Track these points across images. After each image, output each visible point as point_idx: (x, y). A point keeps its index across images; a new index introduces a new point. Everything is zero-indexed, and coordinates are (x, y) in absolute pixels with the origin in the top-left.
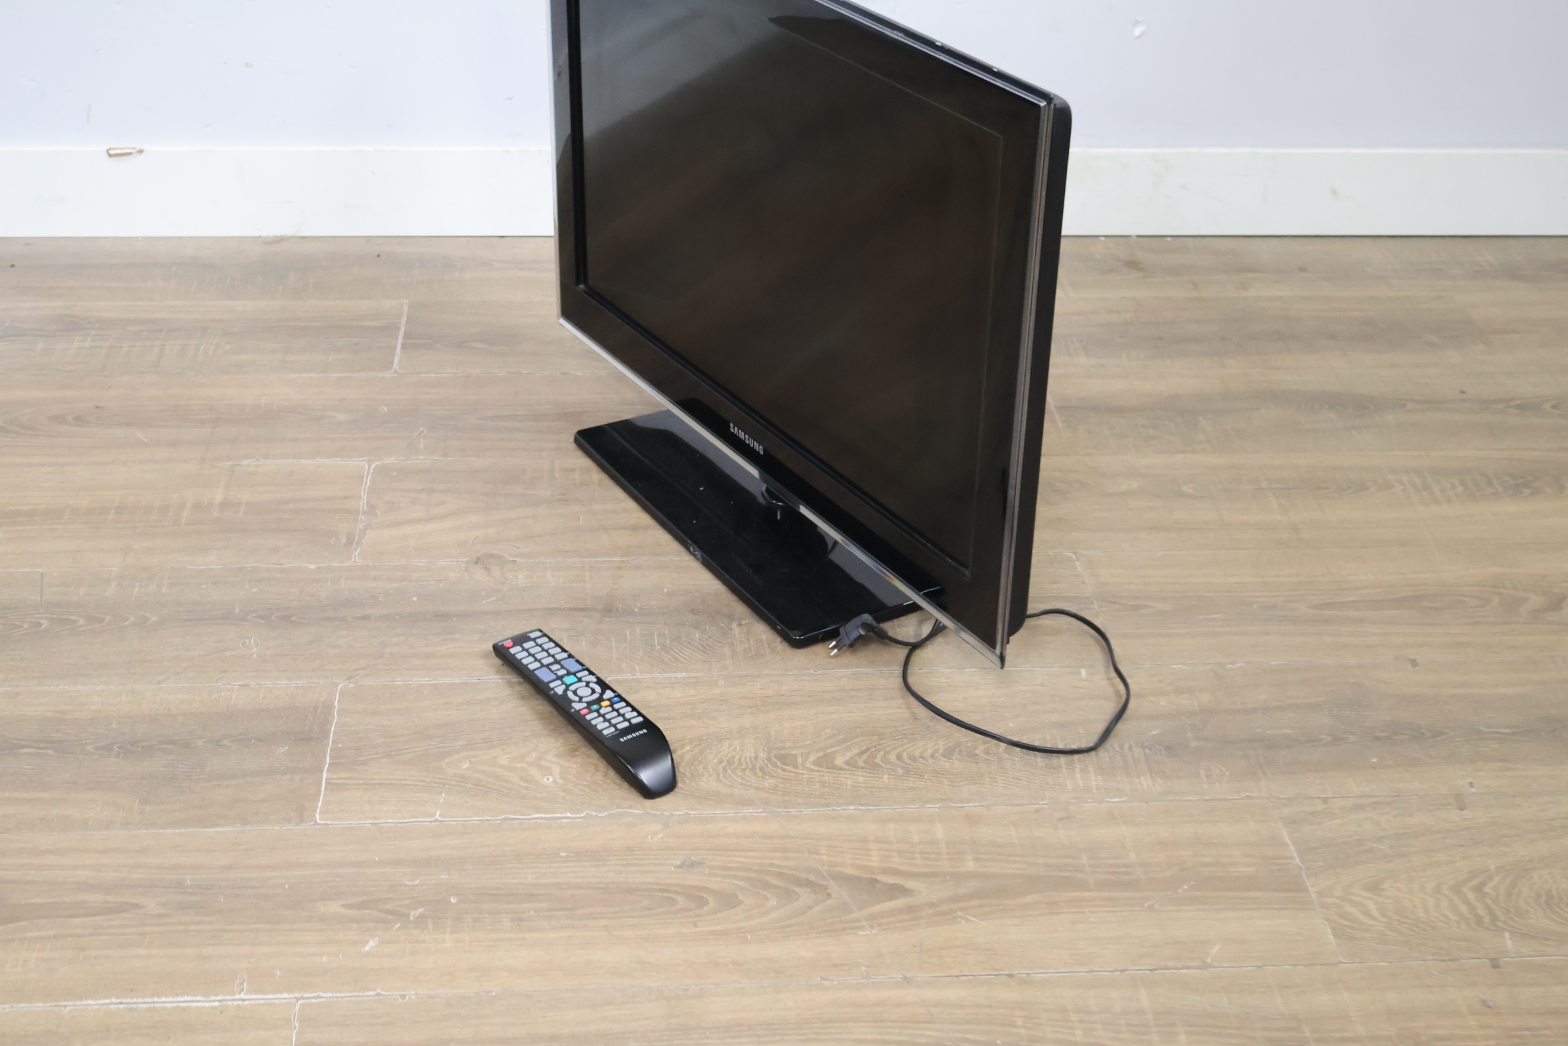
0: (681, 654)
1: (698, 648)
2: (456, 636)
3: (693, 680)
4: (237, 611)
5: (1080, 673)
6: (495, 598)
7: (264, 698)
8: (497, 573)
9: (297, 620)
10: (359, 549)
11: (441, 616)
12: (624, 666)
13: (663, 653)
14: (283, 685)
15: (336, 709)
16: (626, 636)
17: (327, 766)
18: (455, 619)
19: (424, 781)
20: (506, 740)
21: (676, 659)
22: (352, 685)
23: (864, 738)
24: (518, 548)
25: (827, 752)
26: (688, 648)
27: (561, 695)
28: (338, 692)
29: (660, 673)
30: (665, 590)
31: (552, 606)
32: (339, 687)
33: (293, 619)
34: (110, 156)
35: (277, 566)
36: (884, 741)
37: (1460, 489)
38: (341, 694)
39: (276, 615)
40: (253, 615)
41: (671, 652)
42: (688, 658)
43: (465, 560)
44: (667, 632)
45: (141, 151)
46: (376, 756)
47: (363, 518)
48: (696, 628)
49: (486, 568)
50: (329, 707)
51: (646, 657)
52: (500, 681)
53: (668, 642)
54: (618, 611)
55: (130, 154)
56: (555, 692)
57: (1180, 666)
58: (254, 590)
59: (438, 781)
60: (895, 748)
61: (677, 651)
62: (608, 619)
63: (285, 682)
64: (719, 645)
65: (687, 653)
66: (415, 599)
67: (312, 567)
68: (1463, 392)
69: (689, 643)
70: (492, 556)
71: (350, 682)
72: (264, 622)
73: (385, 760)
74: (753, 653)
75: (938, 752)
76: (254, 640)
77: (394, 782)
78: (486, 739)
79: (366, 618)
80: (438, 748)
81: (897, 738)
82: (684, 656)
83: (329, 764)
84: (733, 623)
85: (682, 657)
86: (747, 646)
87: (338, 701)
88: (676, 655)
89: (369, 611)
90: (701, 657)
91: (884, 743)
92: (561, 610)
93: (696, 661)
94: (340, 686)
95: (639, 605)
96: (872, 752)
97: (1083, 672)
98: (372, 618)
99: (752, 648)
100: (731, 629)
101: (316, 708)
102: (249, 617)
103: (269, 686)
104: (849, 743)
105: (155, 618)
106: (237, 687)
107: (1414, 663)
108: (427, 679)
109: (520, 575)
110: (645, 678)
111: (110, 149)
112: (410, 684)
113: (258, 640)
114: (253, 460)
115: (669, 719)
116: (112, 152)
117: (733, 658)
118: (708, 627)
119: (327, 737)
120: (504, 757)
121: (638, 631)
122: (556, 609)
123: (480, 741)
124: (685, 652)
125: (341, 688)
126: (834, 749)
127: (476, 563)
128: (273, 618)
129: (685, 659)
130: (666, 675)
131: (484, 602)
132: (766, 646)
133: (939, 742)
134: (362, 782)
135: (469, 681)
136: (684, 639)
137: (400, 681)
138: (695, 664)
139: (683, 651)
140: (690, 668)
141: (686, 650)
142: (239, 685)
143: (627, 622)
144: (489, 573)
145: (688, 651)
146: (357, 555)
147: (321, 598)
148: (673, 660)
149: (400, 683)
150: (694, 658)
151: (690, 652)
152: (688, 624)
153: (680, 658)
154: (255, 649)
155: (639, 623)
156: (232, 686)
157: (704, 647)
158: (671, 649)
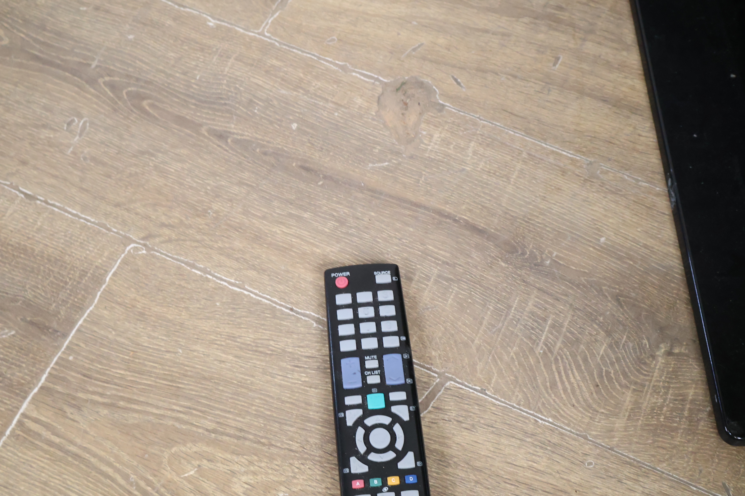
0: (564, 378)
1: (592, 375)
2: (306, 215)
3: (555, 439)
4: (94, 64)
6: (387, 164)
7: (39, 230)
8: (412, 118)
9: (147, 108)
10: (277, 14)
11: (309, 170)
12: (480, 366)
13: (542, 364)
14: (71, 215)
15: (104, 287)
16: (509, 307)
17: (36, 390)
18: (320, 183)
19: (126, 477)
20: (264, 444)
21: (554, 385)
22: (145, 252)
24: (459, 84)
26: (578, 367)
27: (350, 427)
28: (123, 256)
29: (519, 402)
30: (603, 240)
31: (448, 209)
32: (128, 248)
33: (145, 103)
35: (176, 7)
38: (125, 262)
39: (130, 89)
40: (107, 79)
41: (554, 367)
42: (569, 391)
43: (385, 81)
44: (566, 324)
46: (100, 399)
48: (609, 333)
49: (404, 104)
50: (98, 280)
51: (516, 363)
52: (315, 325)
53: (559, 344)
54: (523, 254)
56: (345, 417)
58: (131, 37)
59: (142, 484)
61: (562, 368)
62: (503, 264)
63: (75, 211)
64: (624, 381)
65: (572, 380)
66: (294, 126)
67: (212, 23)
69: (585, 360)
70: (421, 85)
71: (144, 245)
72: (111, 95)
73: (105, 412)
74: (662, 419)
76: (85, 123)
77: (93, 460)
78: (241, 430)
79: (222, 136)
80: (177, 419)
82: (567, 383)
83: (42, 388)
84: (662, 346)
85: (562, 382)
86: (660, 401)
87: (114, 274)
88: (556, 374)
89: (232, 127)
90: (587, 395)
92: (455, 221)
93: (578, 401)
94: (132, 245)
95: (555, 253)
98: (229, 141)
99: (665, 409)
100: (653, 357)
101: (84, 273)
102: (101, 81)
103: (56, 209)
106: (22, 196)
108: (233, 280)
109: (436, 135)
110: (494, 405)
112: (208, 280)
113: (88, 124)
117: (629, 416)
118: (625, 337)
119: (65, 336)
120: (244, 478)
121: (530, 306)
122: (448, 216)
123: (232, 432)
124: (571, 376)
125: (129, 252)
127: (397, 90)
128: (124, 92)
129: (565, 390)
130: (526, 412)
131: (371, 165)
134: (57, 440)
136: (582, 347)
138: (574, 406)
139: (570, 372)
140: (563, 410)
141: (575, 370)
142: (25, 194)
143: (524, 281)
144: (403, 114)
145: (577, 374)
146: (270, 21)
147: (193, 81)
148: (548, 384)
149: (199, 273)
150: (578, 392)
151: (578, 378)
152: (601, 319)
153: (559, 384)
154: (77, 137)
155: (539, 289)
156: (17, 192)
157: (601, 376)
158: (556, 360)
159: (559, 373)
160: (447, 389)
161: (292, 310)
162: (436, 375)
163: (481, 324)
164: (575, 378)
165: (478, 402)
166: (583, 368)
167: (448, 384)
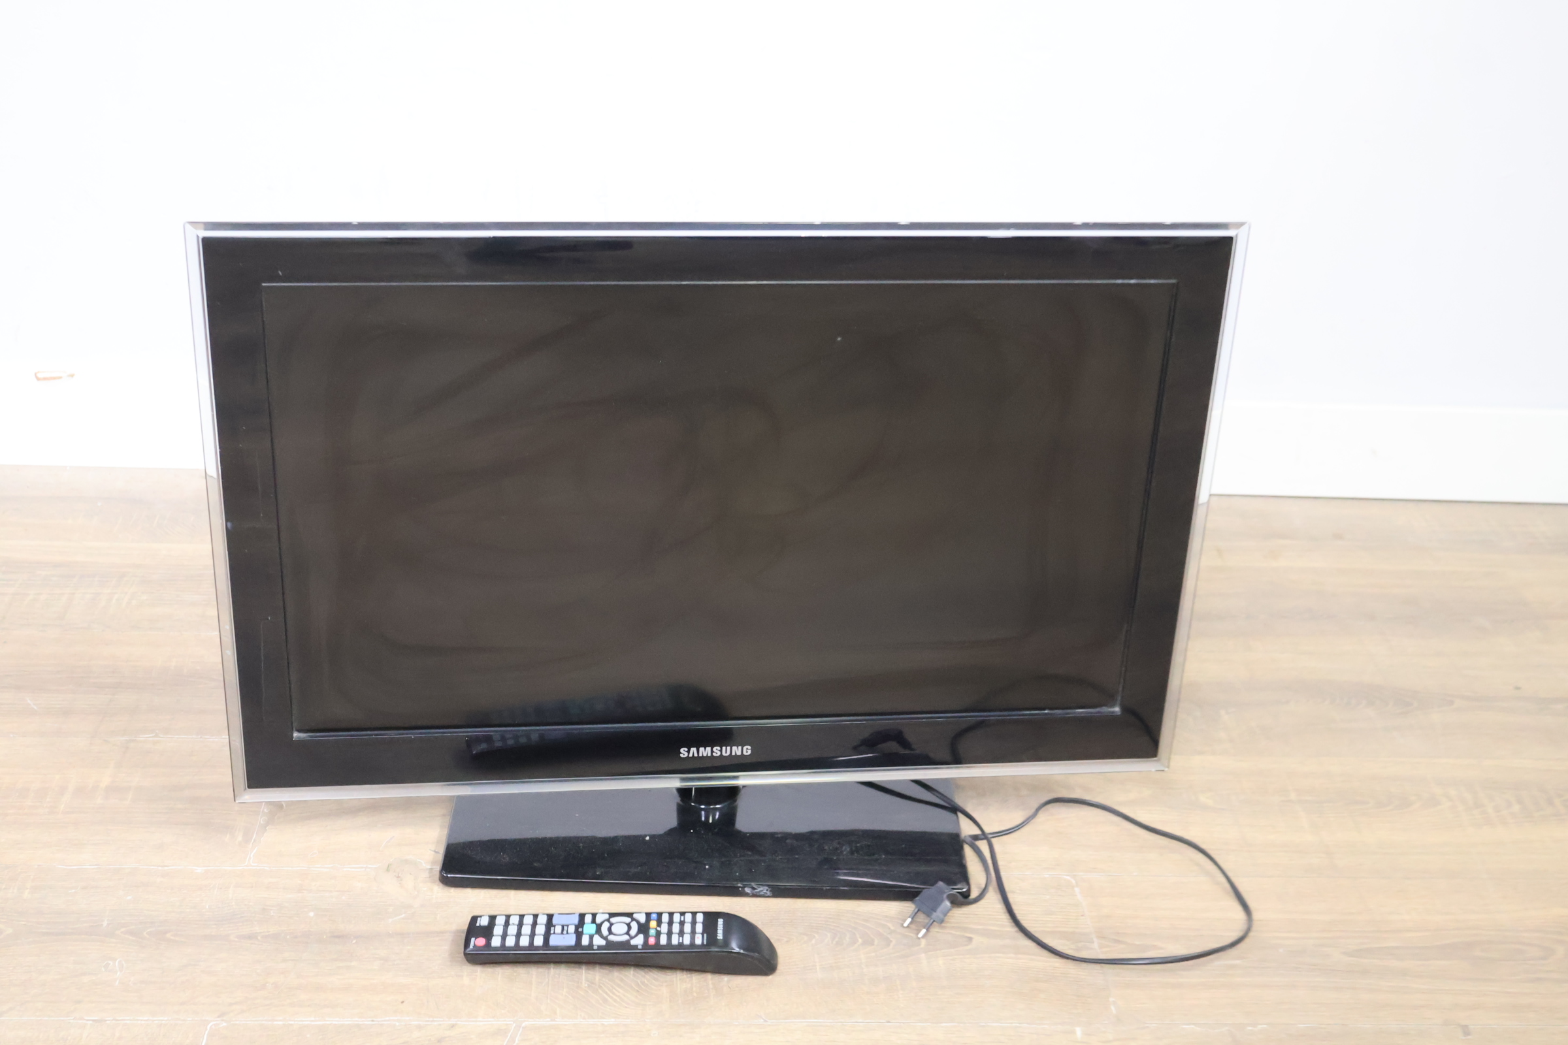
0: (611, 994)
2: (354, 964)
3: (622, 1029)
4: (105, 924)
5: (1073, 1032)
6: (403, 915)
7: (120, 1038)
8: (410, 883)
9: (172, 938)
10: (256, 849)
11: (340, 937)
12: (543, 1008)
14: (143, 1022)
18: (354, 941)
21: (605, 1001)
22: (225, 1024)
24: (438, 853)
26: (619, 986)
28: (207, 1032)
29: (584, 1018)
32: (209, 1027)
33: (168, 935)
34: (38, 379)
35: (160, 868)
37: (1516, 808)
38: (211, 1036)
39: (149, 930)
40: (123, 930)
41: (600, 991)
42: (618, 1000)
43: (375, 866)
45: (72, 376)
47: (265, 810)
49: (398, 877)
51: (570, 997)
55: (60, 378)
57: (1193, 1026)
58: (129, 898)
63: (146, 1019)
65: (618, 994)
66: (312, 914)
67: (199, 870)
68: (1518, 688)
70: (406, 862)
71: (223, 1020)
72: (134, 938)
74: (695, 994)
76: (119, 962)
79: (251, 937)
82: (615, 997)
86: (689, 986)
88: (605, 995)
89: (257, 929)
94: (211, 1024)
97: (1079, 1031)
98: (259, 938)
99: (694, 989)
102: (118, 932)
103: (128, 1022)
105: (10, 931)
106: (91, 1022)
107: (1466, 1031)
108: (313, 1019)
109: (436, 888)
110: (565, 1025)
111: (39, 372)
112: (292, 1025)
113: (123, 962)
114: (151, 735)
116: (39, 375)
117: (670, 1001)
125: (211, 1027)
127: (388, 870)
128: (145, 933)
129: (615, 1001)
130: (591, 1022)
131: (390, 920)
132: (711, 986)
135: (360, 1023)
137: (280, 1021)
138: (626, 1007)
139: (614, 990)
140: (620, 1013)
141: (617, 988)
142: (93, 1020)
144: (400, 883)
145: (619, 990)
146: (252, 856)
147: (204, 910)
148: (601, 1002)
149: (280, 1023)
151: (622, 992)
153: (609, 999)
154: (118, 973)
156: (85, 1021)
158: (600, 987)
159: (606, 993)
160: (523, 1028)
161: (373, 1021)
162: (512, 1023)
164: (619, 992)
165: (552, 1028)
166: (622, 985)
167: (523, 1025)
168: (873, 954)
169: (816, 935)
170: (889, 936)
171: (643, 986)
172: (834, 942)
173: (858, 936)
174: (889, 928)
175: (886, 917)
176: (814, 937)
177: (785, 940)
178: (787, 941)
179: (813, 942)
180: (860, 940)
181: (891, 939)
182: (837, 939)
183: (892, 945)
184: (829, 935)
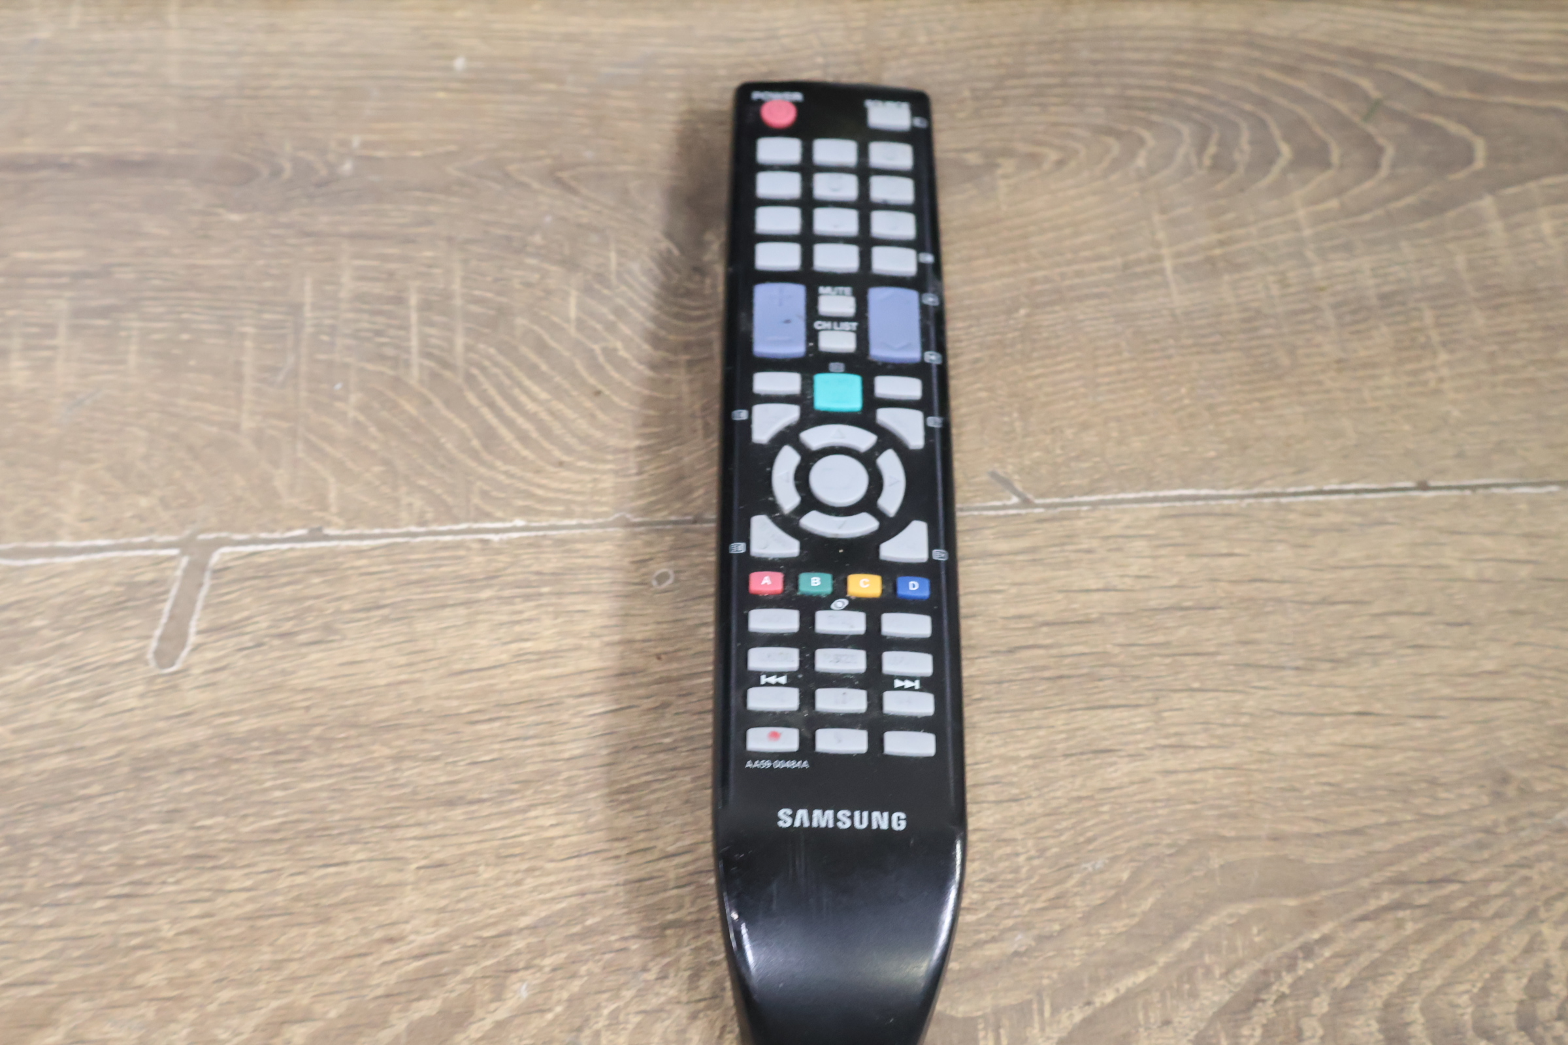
0: (508, 410)
1: (572, 374)
3: (552, 562)
12: (281, 479)
13: (438, 403)
16: (296, 309)
21: (489, 438)
23: (1245, 908)
25: (1098, 1001)
26: (533, 371)
29: (421, 518)
30: (459, 63)
31: (31, 147)
36: (1326, 928)
41: (472, 398)
42: (535, 434)
44: (457, 286)
48: (570, 264)
51: (373, 430)
53: (460, 341)
54: (276, 172)
60: (1374, 972)
61: (492, 392)
62: (235, 217)
65: (531, 406)
69: (541, 348)
75: (1546, 995)
81: (1373, 904)
82: (520, 421)
84: (709, 236)
85: (509, 423)
88: (486, 412)
90: (583, 425)
91: (1325, 940)
92: (64, 167)
93: (568, 450)
95: (356, 141)
96: (1282, 997)
104: (1185, 944)
110: (359, 553)
115: (451, 803)
118: (613, 256)
121: (348, 284)
122: (42, 163)
124: (523, 399)
126: (1127, 983)
129: (523, 438)
130: (447, 533)
133: (1546, 930)
136: (521, 321)
138: (561, 464)
139: (516, 392)
140: (540, 486)
141: (527, 383)
143: (308, 234)
145: (535, 389)
148: (475, 443)
150: (557, 428)
151: (544, 396)
152: (537, 239)
153: (503, 431)
155: (353, 237)
157: (595, 368)
158: (470, 379)
159: (492, 405)
160: (218, 572)
162: (174, 552)
163: (239, 377)
164: (534, 398)
165: (315, 565)
166: (544, 367)
167: (216, 559)
168: (1333, 204)
169: (1146, 134)
170: (1371, 129)
171: (609, 368)
172: (1207, 161)
173: (1276, 132)
174: (1365, 97)
175: (1350, 52)
176: (1141, 142)
177: (1053, 156)
178: (1060, 163)
179: (1140, 162)
180: (1286, 150)
181: (1381, 141)
182: (1212, 149)
183: (1386, 161)
184: (1186, 130)
